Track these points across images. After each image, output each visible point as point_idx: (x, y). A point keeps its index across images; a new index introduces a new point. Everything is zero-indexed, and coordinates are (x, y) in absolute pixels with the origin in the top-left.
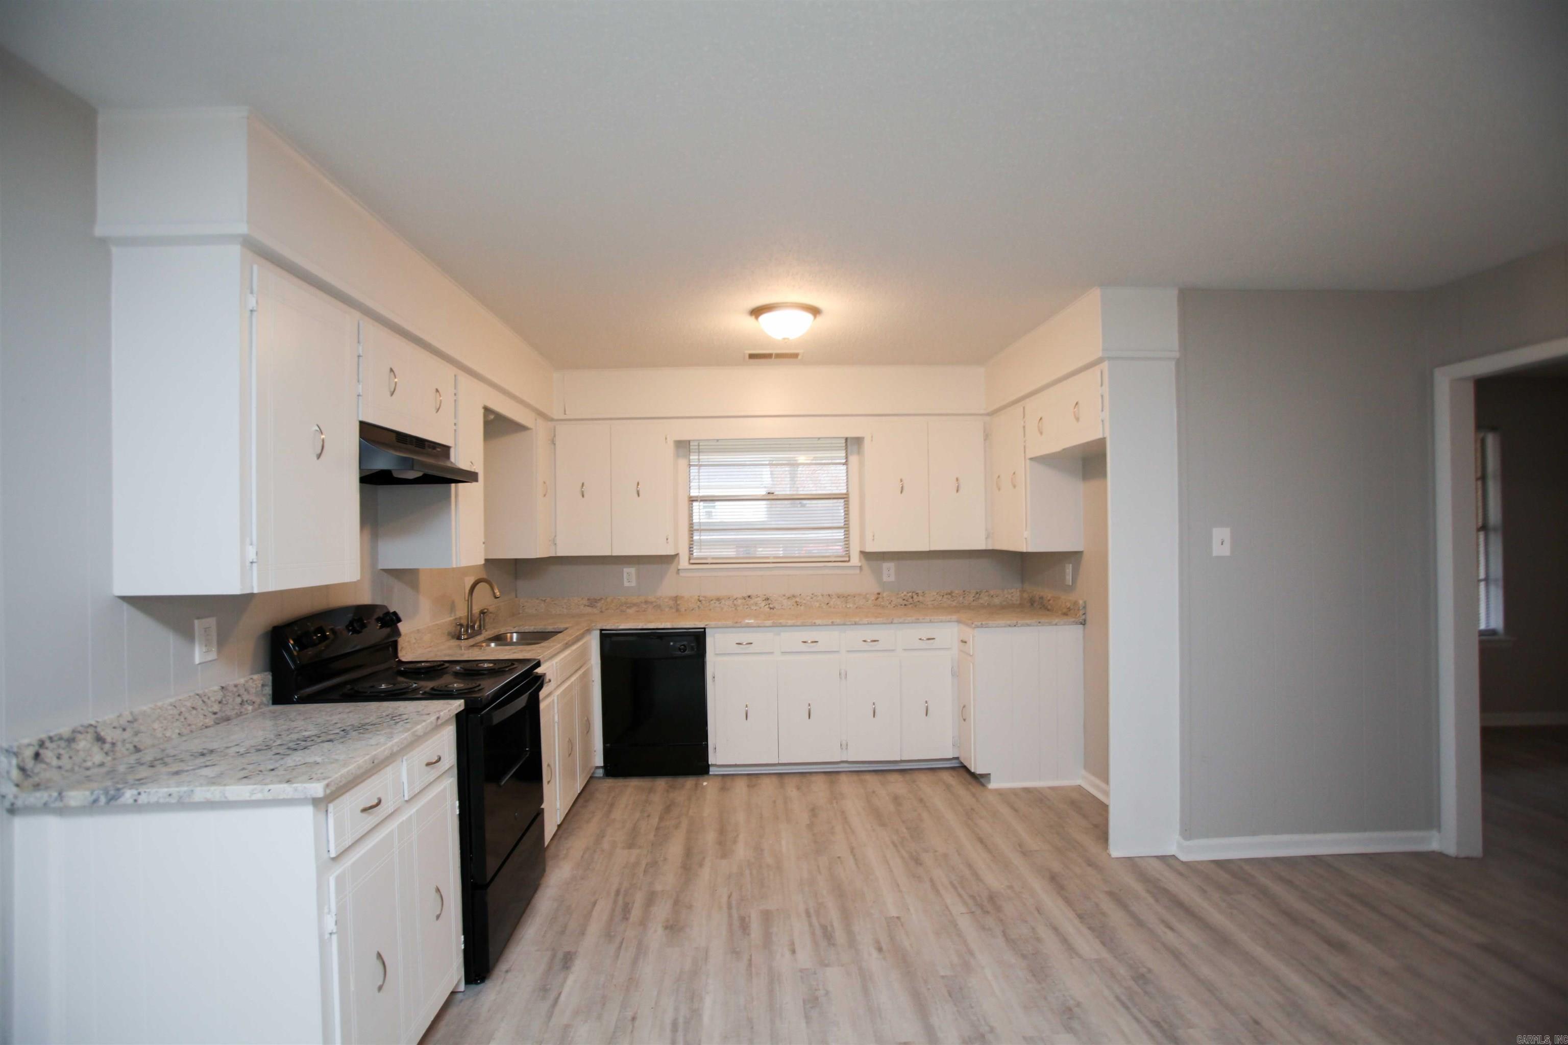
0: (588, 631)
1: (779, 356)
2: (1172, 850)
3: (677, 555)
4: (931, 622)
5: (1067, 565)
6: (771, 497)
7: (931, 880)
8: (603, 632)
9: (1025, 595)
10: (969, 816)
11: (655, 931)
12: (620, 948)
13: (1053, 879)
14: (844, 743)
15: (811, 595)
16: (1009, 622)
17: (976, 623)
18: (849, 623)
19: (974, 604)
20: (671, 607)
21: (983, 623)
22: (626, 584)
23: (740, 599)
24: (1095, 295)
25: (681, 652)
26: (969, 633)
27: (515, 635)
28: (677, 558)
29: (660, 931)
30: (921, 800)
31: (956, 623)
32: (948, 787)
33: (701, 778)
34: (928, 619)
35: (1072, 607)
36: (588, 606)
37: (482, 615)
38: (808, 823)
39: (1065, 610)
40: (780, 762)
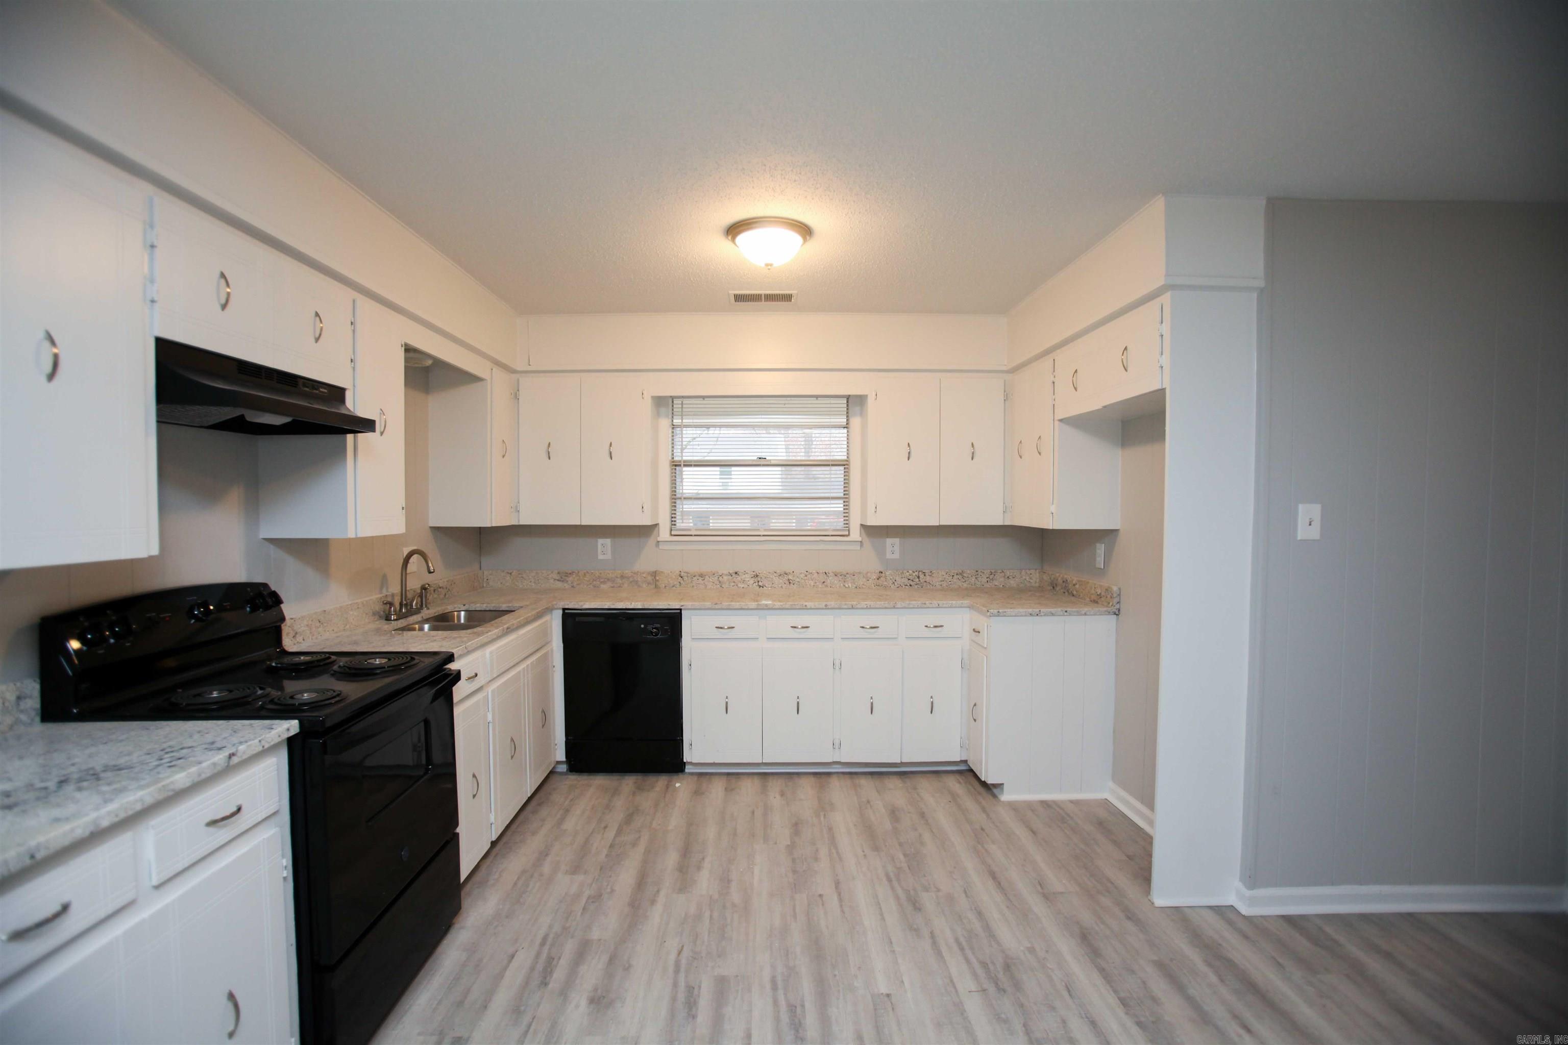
0: (549, 610)
1: (770, 298)
2: (1230, 899)
3: (657, 525)
4: (939, 607)
5: (1098, 545)
6: (762, 462)
7: (932, 935)
8: (566, 611)
9: (1045, 577)
10: (978, 837)
11: (577, 1006)
12: (526, 1032)
13: (1085, 938)
14: (837, 743)
15: (805, 572)
16: (1030, 610)
17: (992, 611)
18: (845, 607)
19: (987, 585)
20: (649, 584)
21: (1000, 611)
22: (601, 557)
23: (726, 575)
24: (1158, 207)
25: (653, 635)
26: (982, 622)
27: (463, 613)
28: (657, 529)
29: (584, 1003)
30: (922, 815)
31: (968, 609)
32: (954, 797)
33: (675, 777)
34: (935, 603)
35: (1103, 594)
36: (558, 580)
37: (424, 591)
38: (789, 843)
39: (1093, 597)
40: (764, 762)
